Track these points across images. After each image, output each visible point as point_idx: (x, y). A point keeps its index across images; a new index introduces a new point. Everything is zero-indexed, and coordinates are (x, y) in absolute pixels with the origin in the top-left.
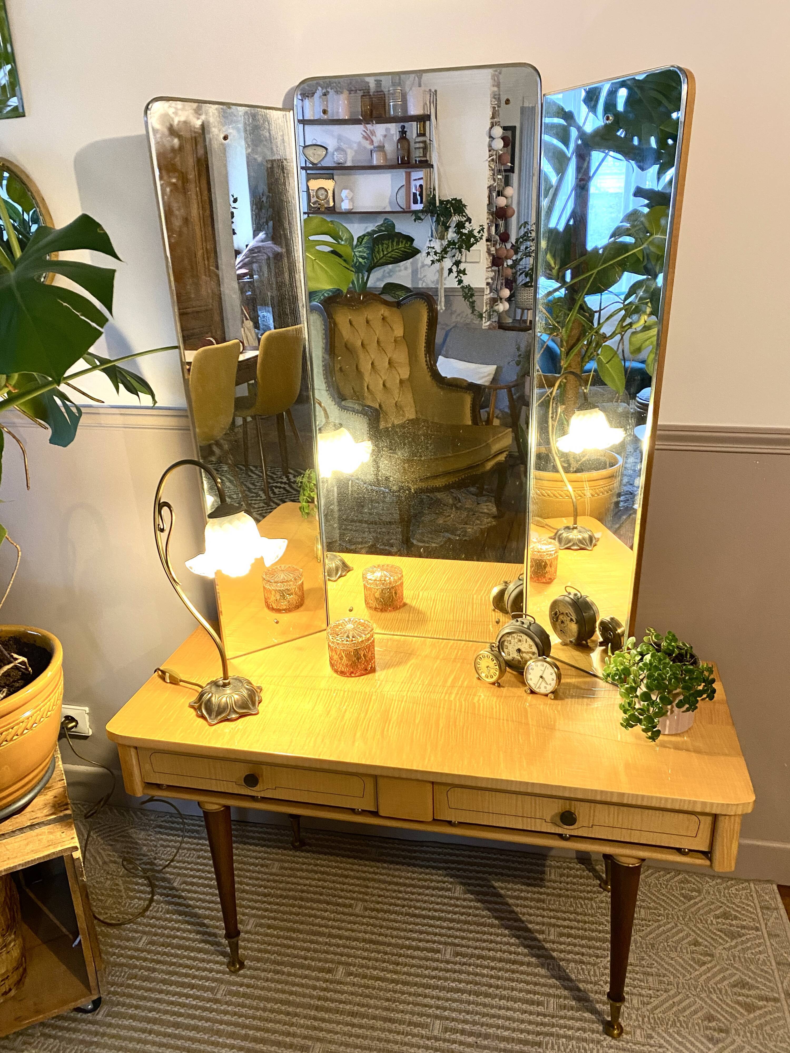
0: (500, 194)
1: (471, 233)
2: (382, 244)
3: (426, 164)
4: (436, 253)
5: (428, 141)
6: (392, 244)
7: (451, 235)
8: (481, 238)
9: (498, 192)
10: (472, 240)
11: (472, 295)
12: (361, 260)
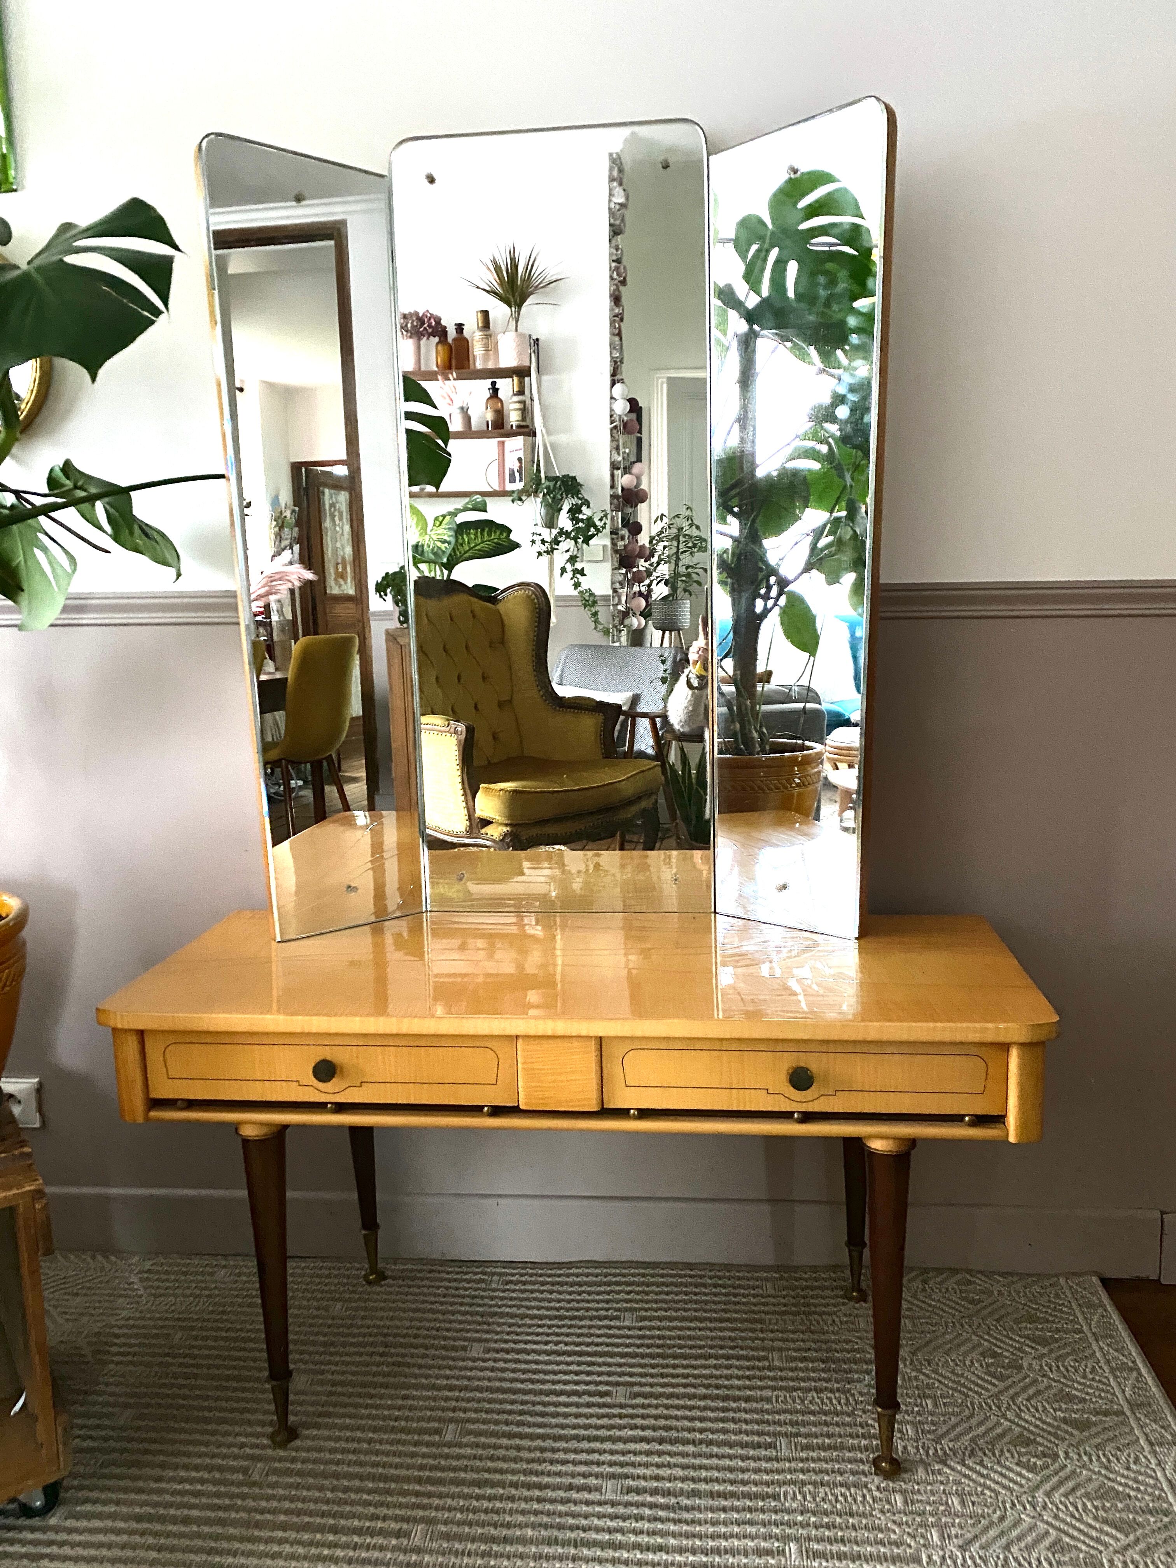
0: (627, 470)
1: (590, 522)
2: (468, 534)
3: (526, 430)
4: (543, 542)
5: (528, 402)
6: (482, 534)
7: (564, 521)
8: (604, 528)
9: (625, 468)
10: (592, 529)
11: (595, 603)
12: (439, 544)
